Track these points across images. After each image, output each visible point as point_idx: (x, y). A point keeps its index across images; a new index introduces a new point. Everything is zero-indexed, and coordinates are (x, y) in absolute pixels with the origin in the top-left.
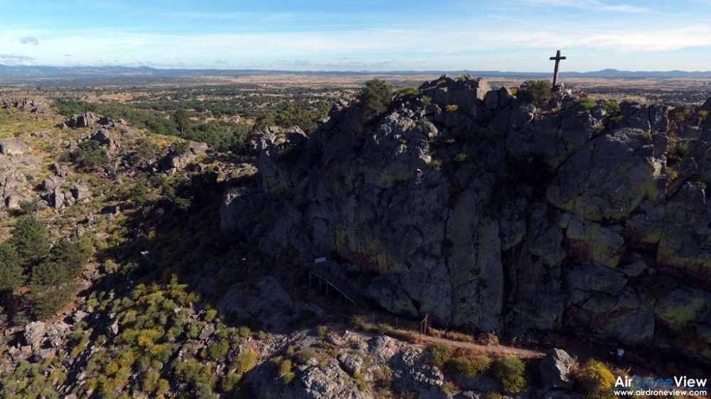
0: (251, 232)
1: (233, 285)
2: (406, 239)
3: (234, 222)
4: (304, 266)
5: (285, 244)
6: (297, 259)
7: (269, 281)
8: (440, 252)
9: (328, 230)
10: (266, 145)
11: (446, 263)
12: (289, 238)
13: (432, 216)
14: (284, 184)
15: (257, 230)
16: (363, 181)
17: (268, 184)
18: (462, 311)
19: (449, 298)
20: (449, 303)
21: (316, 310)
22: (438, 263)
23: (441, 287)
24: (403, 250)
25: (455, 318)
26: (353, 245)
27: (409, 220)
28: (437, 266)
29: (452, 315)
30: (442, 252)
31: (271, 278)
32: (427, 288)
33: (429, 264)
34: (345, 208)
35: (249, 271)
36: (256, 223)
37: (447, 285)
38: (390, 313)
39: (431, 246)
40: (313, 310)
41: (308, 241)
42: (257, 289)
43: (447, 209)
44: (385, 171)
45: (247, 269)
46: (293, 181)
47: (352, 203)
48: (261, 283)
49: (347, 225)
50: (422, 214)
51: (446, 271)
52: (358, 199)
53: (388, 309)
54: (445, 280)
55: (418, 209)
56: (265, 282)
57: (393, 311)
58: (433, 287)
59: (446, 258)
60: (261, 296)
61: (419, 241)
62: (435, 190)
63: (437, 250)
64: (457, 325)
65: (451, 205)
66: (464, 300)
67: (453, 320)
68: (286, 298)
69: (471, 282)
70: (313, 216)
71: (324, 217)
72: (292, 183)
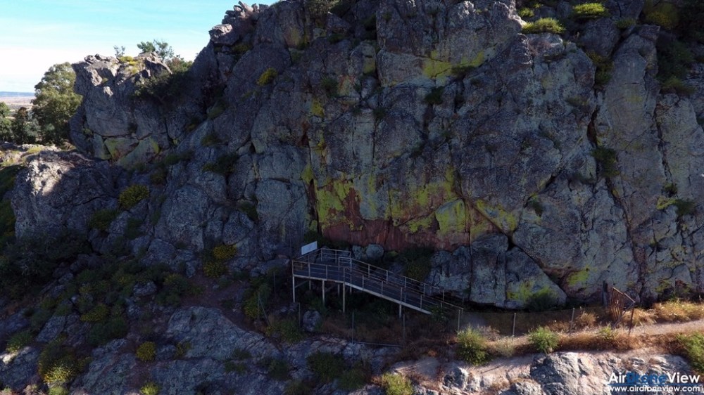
0: (104, 234)
1: (98, 350)
2: (526, 160)
3: (59, 216)
4: (258, 272)
5: (199, 241)
6: (235, 264)
7: (193, 318)
8: (594, 172)
9: (293, 196)
10: (100, 79)
11: (610, 188)
12: (204, 227)
13: (569, 108)
14: (149, 146)
15: (119, 225)
16: (378, 85)
17: (108, 152)
18: (660, 266)
19: (628, 250)
20: (630, 259)
21: (343, 348)
22: (595, 192)
23: (610, 233)
24: (524, 181)
25: (648, 284)
26: (370, 208)
27: (521, 125)
28: (594, 196)
29: (640, 279)
30: (598, 169)
31: (197, 311)
32: (583, 242)
33: (580, 195)
34: (350, 137)
35: (131, 310)
36: (114, 214)
37: (621, 228)
38: (503, 310)
39: (579, 163)
40: (337, 350)
41: (251, 225)
42: (171, 341)
43: (592, 93)
44: (435, 54)
45: (125, 306)
46: (172, 135)
47: (366, 124)
48: (178, 327)
49: (358, 170)
50: (549, 108)
51: (611, 202)
52: (379, 115)
53: (498, 304)
54: (615, 218)
55: (538, 102)
56: (185, 322)
57: (510, 305)
58: (594, 237)
59: (608, 181)
60: (189, 354)
61: (555, 157)
62: (564, 62)
63: (590, 168)
64: (656, 294)
65: (599, 85)
66: (657, 247)
67: (643, 289)
68: (254, 343)
69: (663, 210)
70: (251, 178)
71: (279, 175)
72: (170, 140)
